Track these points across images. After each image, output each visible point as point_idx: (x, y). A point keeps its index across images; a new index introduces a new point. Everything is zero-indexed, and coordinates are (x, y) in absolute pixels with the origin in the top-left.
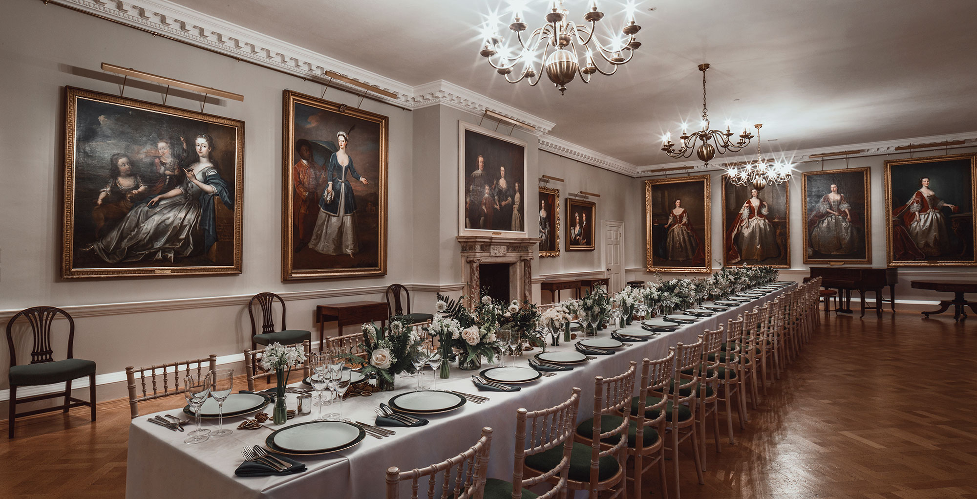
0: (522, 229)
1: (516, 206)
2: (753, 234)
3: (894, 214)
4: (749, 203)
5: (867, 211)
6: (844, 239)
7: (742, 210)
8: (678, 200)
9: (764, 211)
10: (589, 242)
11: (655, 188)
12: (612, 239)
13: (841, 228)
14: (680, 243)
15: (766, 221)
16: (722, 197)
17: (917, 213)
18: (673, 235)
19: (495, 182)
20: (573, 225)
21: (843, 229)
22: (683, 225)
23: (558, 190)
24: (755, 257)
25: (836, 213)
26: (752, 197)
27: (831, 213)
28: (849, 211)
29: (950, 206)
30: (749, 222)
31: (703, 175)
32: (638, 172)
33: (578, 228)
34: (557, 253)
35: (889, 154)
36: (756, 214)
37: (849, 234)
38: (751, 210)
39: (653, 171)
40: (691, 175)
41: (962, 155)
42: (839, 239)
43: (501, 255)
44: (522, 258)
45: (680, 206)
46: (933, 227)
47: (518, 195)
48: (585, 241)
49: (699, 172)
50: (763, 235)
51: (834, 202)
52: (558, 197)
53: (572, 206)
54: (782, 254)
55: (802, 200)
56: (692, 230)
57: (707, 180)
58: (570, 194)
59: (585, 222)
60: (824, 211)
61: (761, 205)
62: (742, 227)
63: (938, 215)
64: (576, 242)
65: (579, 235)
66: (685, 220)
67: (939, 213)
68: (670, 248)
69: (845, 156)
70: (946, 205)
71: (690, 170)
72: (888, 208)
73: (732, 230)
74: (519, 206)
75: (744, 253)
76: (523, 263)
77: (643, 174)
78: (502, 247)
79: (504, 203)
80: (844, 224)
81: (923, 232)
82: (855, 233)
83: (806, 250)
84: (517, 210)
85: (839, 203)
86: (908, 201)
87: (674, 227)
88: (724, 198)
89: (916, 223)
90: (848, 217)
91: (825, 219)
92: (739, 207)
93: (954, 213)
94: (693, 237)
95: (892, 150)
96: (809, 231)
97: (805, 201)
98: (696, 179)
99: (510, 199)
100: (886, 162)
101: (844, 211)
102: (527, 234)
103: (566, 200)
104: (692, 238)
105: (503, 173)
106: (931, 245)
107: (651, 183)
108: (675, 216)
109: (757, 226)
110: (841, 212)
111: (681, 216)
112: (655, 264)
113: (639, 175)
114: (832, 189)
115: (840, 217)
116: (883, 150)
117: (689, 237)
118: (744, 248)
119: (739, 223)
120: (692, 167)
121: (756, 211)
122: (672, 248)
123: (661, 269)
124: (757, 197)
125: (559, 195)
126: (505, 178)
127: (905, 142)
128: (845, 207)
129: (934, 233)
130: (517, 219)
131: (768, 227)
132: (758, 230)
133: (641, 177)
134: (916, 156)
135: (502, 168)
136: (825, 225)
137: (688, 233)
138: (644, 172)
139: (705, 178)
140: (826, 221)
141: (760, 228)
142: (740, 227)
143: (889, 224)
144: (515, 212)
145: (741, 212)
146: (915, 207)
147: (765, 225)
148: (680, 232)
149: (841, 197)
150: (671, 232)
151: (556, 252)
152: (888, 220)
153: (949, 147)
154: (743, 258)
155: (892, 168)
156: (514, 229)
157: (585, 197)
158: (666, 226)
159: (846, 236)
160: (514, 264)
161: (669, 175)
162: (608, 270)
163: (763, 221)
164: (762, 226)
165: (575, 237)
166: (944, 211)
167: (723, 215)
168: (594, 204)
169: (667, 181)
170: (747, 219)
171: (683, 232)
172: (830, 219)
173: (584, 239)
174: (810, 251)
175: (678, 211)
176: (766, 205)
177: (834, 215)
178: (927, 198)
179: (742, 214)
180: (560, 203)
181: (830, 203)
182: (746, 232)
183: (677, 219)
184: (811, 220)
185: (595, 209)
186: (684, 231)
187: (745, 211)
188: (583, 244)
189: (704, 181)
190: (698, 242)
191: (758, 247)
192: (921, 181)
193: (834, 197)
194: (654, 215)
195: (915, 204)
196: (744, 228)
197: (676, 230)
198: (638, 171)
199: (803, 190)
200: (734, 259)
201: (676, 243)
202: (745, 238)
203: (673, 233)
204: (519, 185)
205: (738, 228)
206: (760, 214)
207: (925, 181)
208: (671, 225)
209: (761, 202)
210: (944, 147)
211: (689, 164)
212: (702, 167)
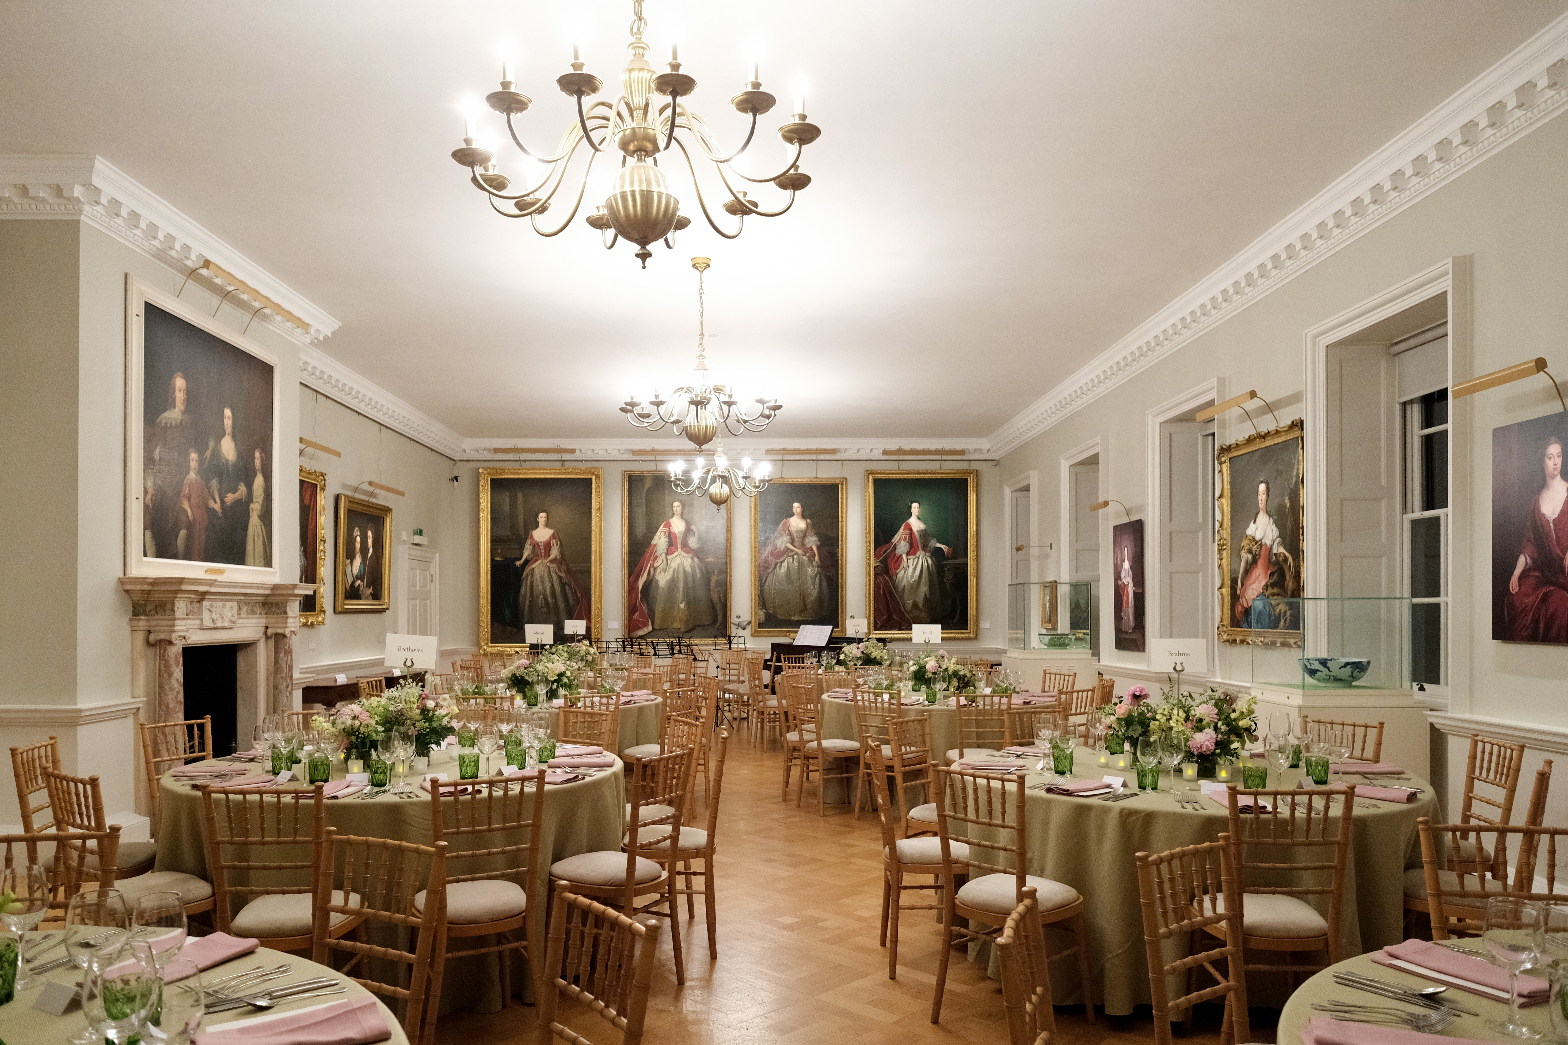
0: (268, 563)
1: (256, 508)
2: (673, 581)
3: (876, 556)
4: (668, 525)
5: (842, 549)
6: (810, 594)
7: (656, 537)
8: (542, 512)
9: (693, 542)
10: (377, 595)
11: (498, 485)
12: (418, 588)
13: (806, 575)
14: (545, 598)
15: (696, 559)
16: (623, 511)
17: (904, 556)
18: (532, 582)
19: (211, 444)
20: (350, 556)
21: (809, 578)
22: (552, 561)
23: (322, 475)
24: (677, 625)
25: (800, 551)
26: (673, 514)
27: (793, 551)
28: (819, 548)
29: (943, 546)
30: (667, 560)
31: (591, 468)
32: (464, 451)
33: (358, 561)
34: (320, 619)
35: (871, 460)
36: (679, 546)
37: (817, 586)
38: (671, 536)
39: (496, 451)
40: (567, 464)
41: (958, 472)
42: (804, 597)
43: (226, 624)
44: (270, 631)
45: (547, 525)
46: (923, 579)
47: (259, 481)
48: (371, 590)
49: (581, 461)
50: (690, 585)
51: (797, 531)
52: (323, 489)
53: (351, 513)
54: (720, 619)
55: (751, 526)
56: (568, 571)
57: (597, 477)
58: (344, 486)
59: (371, 550)
60: (783, 547)
61: (688, 531)
62: (655, 569)
63: (930, 561)
64: (353, 593)
65: (360, 577)
66: (555, 552)
67: (931, 557)
68: (526, 607)
69: (813, 457)
70: (939, 545)
71: (566, 456)
72: (869, 546)
74: (262, 506)
75: (658, 616)
76: (272, 642)
77: (473, 456)
78: (228, 604)
79: (230, 498)
80: (810, 569)
81: (912, 586)
83: (756, 613)
84: (259, 517)
85: (805, 534)
86: (893, 536)
87: (534, 566)
88: (626, 514)
89: (903, 572)
90: (817, 558)
91: (783, 561)
92: (651, 532)
93: (948, 559)
94: (570, 586)
95: (877, 454)
96: (760, 580)
97: (756, 529)
98: (576, 473)
99: (242, 488)
100: (869, 473)
101: (811, 548)
102: (278, 574)
103: (337, 498)
104: (567, 588)
105: (228, 423)
106: (921, 606)
107: (489, 474)
108: (536, 545)
109: (681, 570)
110: (807, 550)
111: (548, 546)
112: (496, 638)
113: (465, 457)
114: (794, 510)
115: (805, 558)
116: (863, 455)
117: (563, 585)
118: (659, 607)
119: (651, 561)
120: (573, 451)
121: (679, 541)
122: (530, 606)
123: (508, 649)
124: (682, 516)
125: (325, 485)
126: (234, 437)
127: (893, 444)
128: (812, 541)
129: (924, 589)
130: (258, 535)
131: (697, 571)
132: (681, 575)
133: (468, 461)
134: (905, 466)
135: (228, 412)
136: (784, 570)
137: (560, 578)
138: (477, 450)
139: (593, 474)
140: (785, 564)
141: (685, 572)
142: (652, 570)
143: (869, 572)
144: (254, 521)
145: (653, 542)
146: (902, 547)
147: (693, 568)
148: (546, 575)
149: (807, 524)
150: (527, 575)
151: (318, 616)
152: (869, 564)
153: (944, 457)
154: (657, 627)
155: (876, 481)
156: (252, 560)
157: (372, 494)
158: (518, 563)
159: (813, 592)
160: (248, 645)
161: (525, 461)
163: (690, 560)
164: (688, 569)
165: (353, 583)
166: (936, 554)
167: (623, 546)
168: (388, 510)
169: (526, 474)
170: (663, 555)
171: (550, 575)
172: (790, 559)
173: (368, 586)
174: (762, 614)
175: (542, 534)
176: (695, 530)
177: (797, 553)
178: (917, 535)
179: (655, 545)
180: (325, 502)
181: (790, 534)
182: (662, 579)
183: (540, 550)
184: (766, 561)
185: (391, 521)
186: (554, 575)
187: (660, 540)
188: (367, 598)
189: (591, 479)
190: (579, 595)
191: (682, 606)
192: (911, 507)
193: (797, 523)
194: (496, 541)
195: (903, 543)
196: (658, 570)
197: (537, 571)
198: (464, 447)
199: (753, 509)
200: (639, 628)
201: (537, 597)
202: (660, 590)
203: (532, 576)
204: (262, 457)
205: (649, 570)
206: (685, 546)
207: (915, 506)
208: (527, 562)
209: (688, 524)
210: (938, 457)
211: (565, 443)
212: (590, 452)
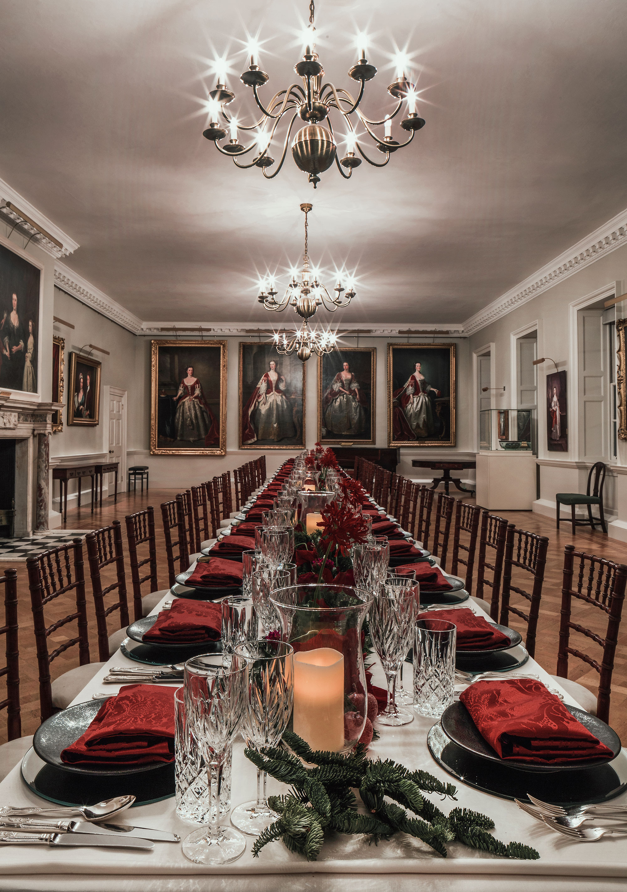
0: (35, 390)
1: (29, 355)
2: (270, 410)
3: (394, 396)
4: (267, 376)
5: (373, 391)
6: (354, 418)
7: (259, 383)
8: (190, 367)
9: (282, 387)
10: (92, 415)
11: (163, 351)
12: (115, 412)
13: (351, 407)
14: (191, 420)
15: (284, 397)
16: (239, 367)
17: (411, 395)
18: (183, 410)
19: (5, 315)
20: (77, 390)
21: (353, 409)
22: (195, 398)
23: (63, 340)
24: (272, 437)
25: (347, 392)
26: (270, 369)
27: (343, 392)
28: (359, 390)
29: (435, 390)
30: (266, 397)
31: (220, 341)
32: (142, 329)
33: (81, 394)
34: (60, 428)
35: (391, 337)
36: (274, 389)
37: (358, 414)
38: (269, 383)
39: (163, 329)
40: (205, 338)
41: (444, 344)
42: (349, 419)
43: (12, 426)
44: (36, 432)
45: (193, 375)
46: (423, 410)
47: (31, 339)
48: (88, 412)
49: (214, 336)
50: (280, 413)
51: (346, 380)
52: (63, 348)
53: (78, 364)
54: (298, 433)
55: (317, 376)
56: (206, 404)
57: (224, 346)
58: (74, 347)
59: (89, 388)
60: (337, 390)
61: (279, 380)
62: (259, 403)
63: (427, 398)
64: (78, 414)
65: (82, 404)
66: (197, 392)
67: (427, 397)
68: (180, 425)
69: (356, 335)
70: (432, 389)
71: (205, 333)
72: (390, 389)
73: (249, 407)
74: (32, 355)
75: (260, 432)
76: (37, 439)
77: (148, 332)
78: (13, 414)
79: (15, 348)
80: (353, 403)
81: (416, 414)
82: (363, 413)
83: (320, 430)
84: (30, 361)
85: (350, 382)
86: (404, 384)
87: (184, 400)
88: (241, 369)
89: (410, 405)
90: (358, 396)
91: (337, 398)
92: (257, 380)
93: (438, 397)
94: (206, 413)
95: (395, 333)
96: (323, 410)
97: (321, 378)
98: (211, 344)
99: (22, 343)
100: (389, 345)
101: (354, 390)
102: (40, 397)
103: (70, 355)
104: (205, 414)
105: (15, 303)
106: (421, 426)
107: (158, 343)
108: (186, 387)
109: (275, 403)
110: (352, 392)
111: (193, 388)
112: (161, 445)
113: (143, 333)
114: (344, 367)
115: (351, 396)
116: (386, 333)
117: (202, 412)
118: (261, 426)
119: (256, 398)
120: (209, 330)
121: (274, 386)
122: (182, 425)
123: (168, 452)
124: (276, 371)
125: (64, 346)
126: (18, 312)
127: (405, 327)
128: (355, 386)
129: (423, 416)
130: (30, 373)
131: (285, 404)
132: (275, 406)
133: (144, 336)
134: (412, 341)
135: (15, 297)
136: (337, 404)
137: (200, 408)
138: (150, 329)
139: (221, 344)
140: (338, 400)
141: (277, 404)
142: (257, 403)
143: (390, 405)
144: (28, 363)
145: (258, 386)
146: (410, 390)
147: (282, 402)
148: (192, 406)
149: (352, 375)
150: (180, 406)
151: (58, 426)
152: (390, 401)
153: (436, 335)
154: (260, 438)
155: (394, 350)
156: (26, 388)
157: (90, 353)
158: (175, 398)
159: (355, 417)
160: (23, 440)
161: (179, 336)
162: (110, 452)
163: (280, 398)
164: (279, 403)
165: (79, 407)
166: (431, 394)
167: (239, 388)
168: (99, 363)
169: (180, 344)
170: (264, 394)
171: (194, 407)
172: (342, 397)
173: (87, 410)
174: (324, 430)
175: (190, 381)
176: (284, 379)
177: (345, 393)
178: (419, 382)
179: (259, 388)
180: (63, 355)
181: (342, 382)
182: (263, 409)
183: (188, 390)
184: (327, 397)
185: (101, 369)
186: (196, 406)
187: (262, 386)
188: (86, 417)
189: (220, 348)
190: (212, 418)
191: (275, 425)
192: (415, 366)
193: (346, 375)
194: (161, 385)
195: (410, 387)
196: (261, 404)
197: (186, 404)
198: (142, 327)
199: (319, 366)
200: (249, 439)
201: (186, 419)
202: (262, 416)
203: (183, 407)
204: (32, 325)
205: (255, 404)
206: (277, 388)
207: (418, 365)
208: (181, 398)
209: (279, 375)
210: (432, 335)
211: (205, 325)
212: (219, 331)
